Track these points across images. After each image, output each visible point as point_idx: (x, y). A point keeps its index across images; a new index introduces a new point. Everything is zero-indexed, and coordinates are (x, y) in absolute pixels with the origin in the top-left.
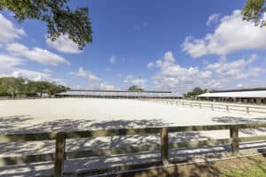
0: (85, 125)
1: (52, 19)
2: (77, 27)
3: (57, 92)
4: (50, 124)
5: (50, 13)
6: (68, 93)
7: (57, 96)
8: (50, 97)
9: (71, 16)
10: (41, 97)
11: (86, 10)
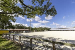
0: (58, 40)
1: (46, 13)
2: (52, 12)
3: (48, 30)
4: (48, 38)
5: (46, 12)
6: (51, 30)
7: (48, 31)
8: (47, 31)
9: (50, 10)
10: (45, 31)
11: (54, 6)
